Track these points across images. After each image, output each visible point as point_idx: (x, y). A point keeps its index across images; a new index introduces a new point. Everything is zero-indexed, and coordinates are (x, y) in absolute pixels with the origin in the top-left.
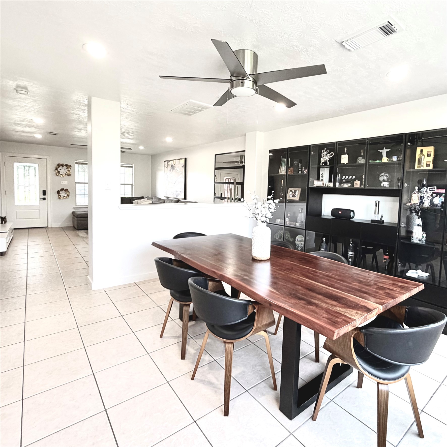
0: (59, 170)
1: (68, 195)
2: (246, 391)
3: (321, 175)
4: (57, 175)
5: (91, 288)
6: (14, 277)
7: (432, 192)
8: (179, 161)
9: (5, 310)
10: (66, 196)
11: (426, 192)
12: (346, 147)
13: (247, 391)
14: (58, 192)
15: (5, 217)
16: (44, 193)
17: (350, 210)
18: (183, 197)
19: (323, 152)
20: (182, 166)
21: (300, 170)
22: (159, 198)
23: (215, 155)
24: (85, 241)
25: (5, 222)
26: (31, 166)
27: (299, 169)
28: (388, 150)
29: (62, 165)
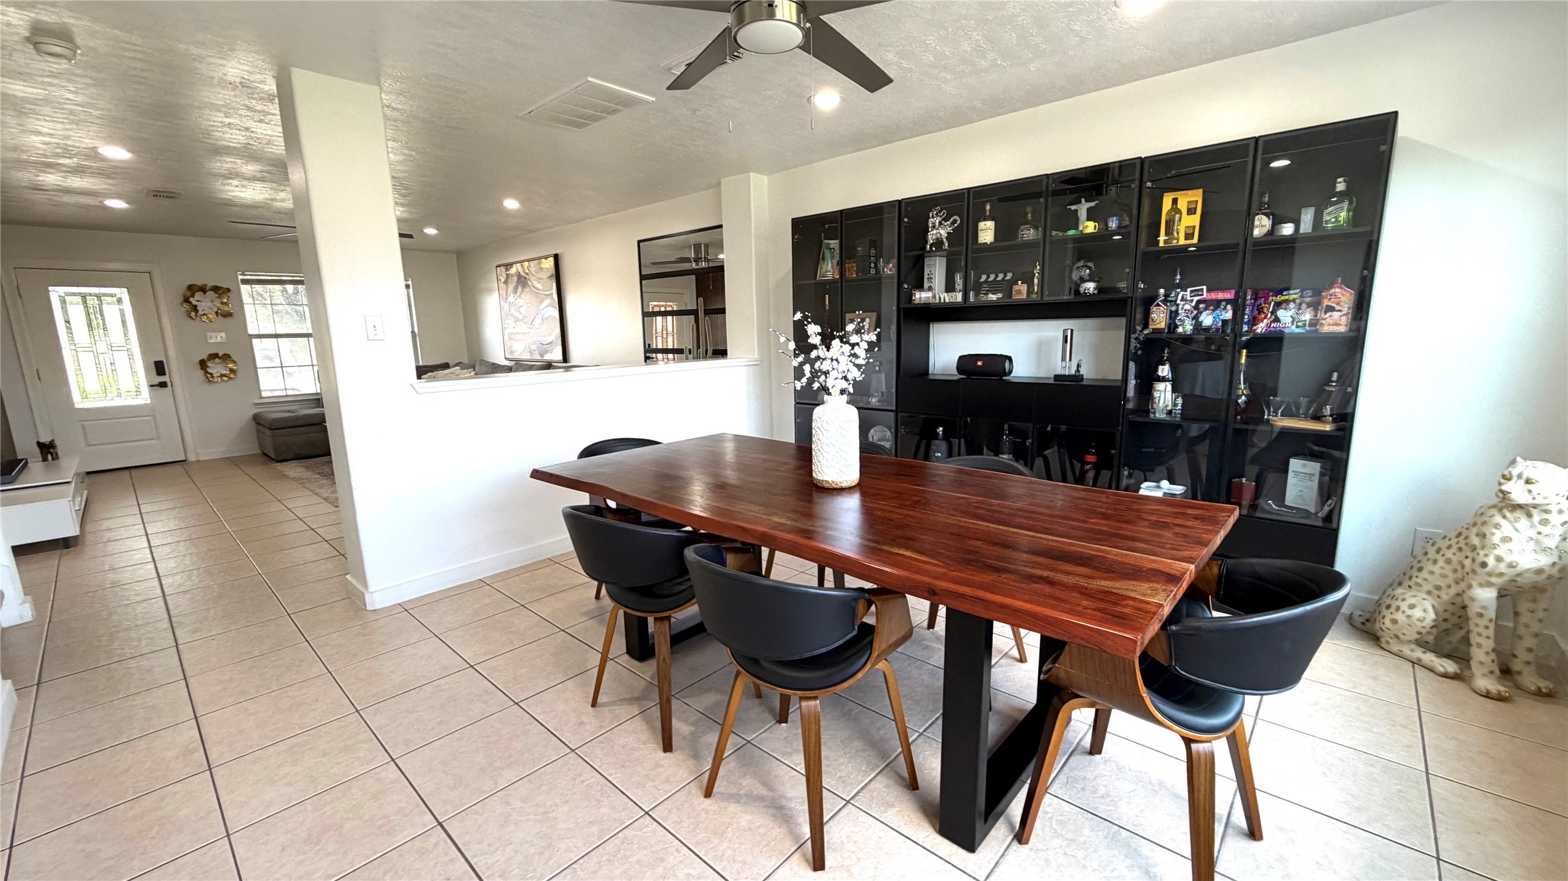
0: (194, 303)
1: (232, 371)
2: (845, 802)
3: (926, 276)
4: (191, 318)
5: (365, 604)
6: (126, 602)
7: (1196, 299)
8: (540, 263)
9: (122, 693)
10: (228, 372)
11: (1183, 299)
12: (987, 202)
13: (848, 802)
14: (203, 364)
15: (52, 441)
16: (160, 368)
17: (1001, 355)
18: (560, 357)
19: (933, 217)
20: (549, 277)
21: (872, 265)
22: (494, 364)
23: (639, 242)
24: (308, 489)
25: (56, 457)
26: (105, 295)
27: (870, 263)
28: (1093, 204)
29: (203, 289)
